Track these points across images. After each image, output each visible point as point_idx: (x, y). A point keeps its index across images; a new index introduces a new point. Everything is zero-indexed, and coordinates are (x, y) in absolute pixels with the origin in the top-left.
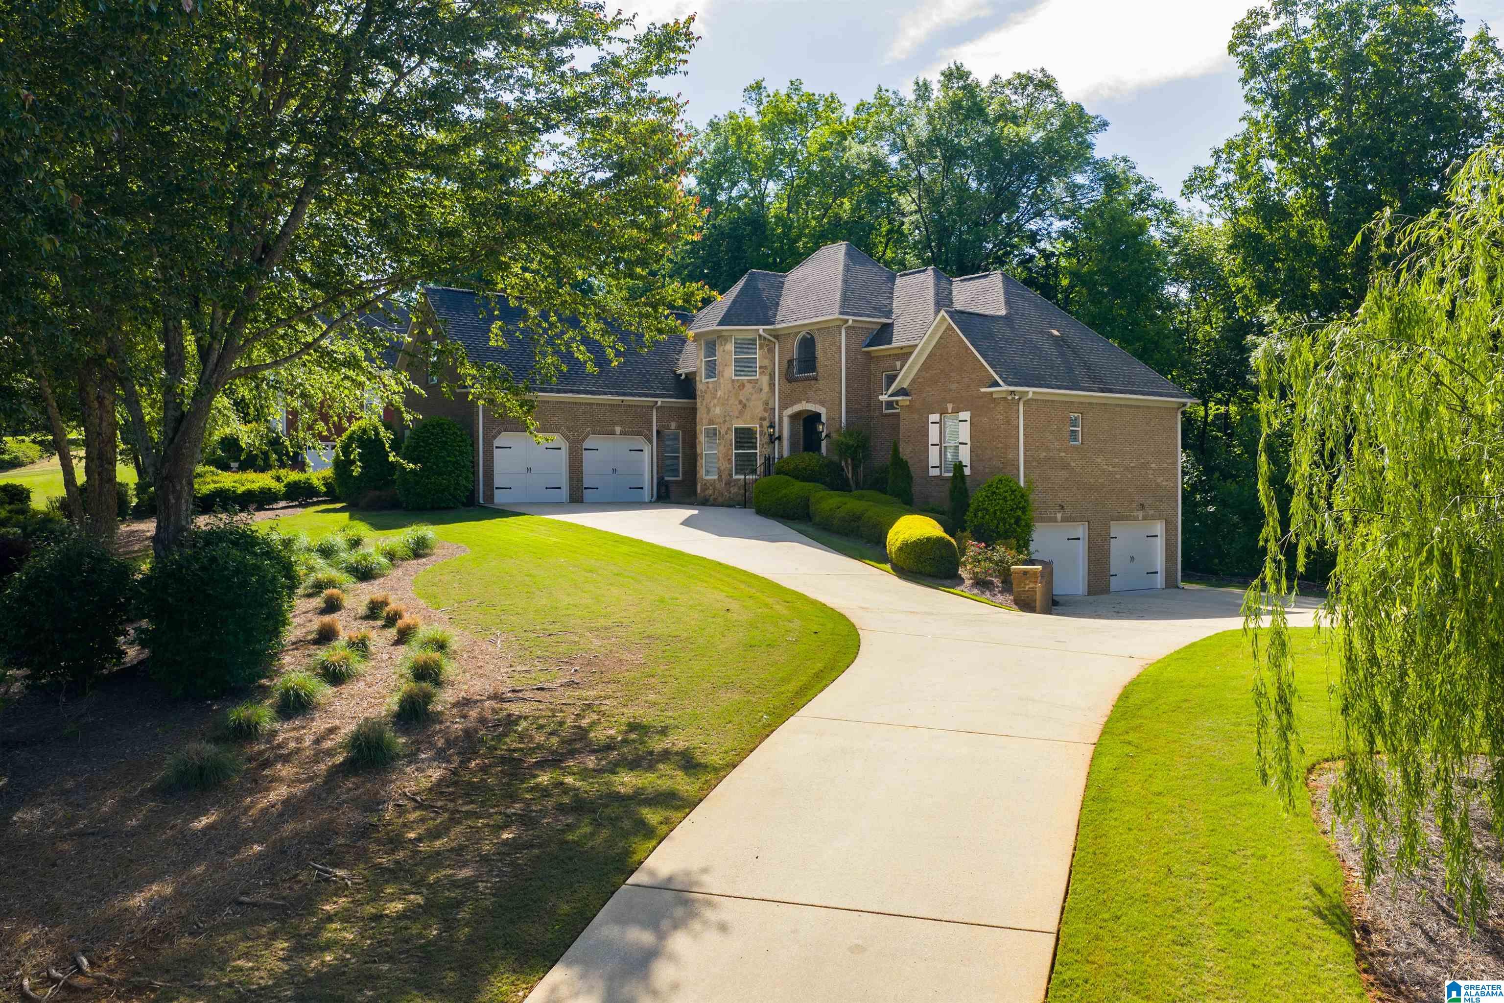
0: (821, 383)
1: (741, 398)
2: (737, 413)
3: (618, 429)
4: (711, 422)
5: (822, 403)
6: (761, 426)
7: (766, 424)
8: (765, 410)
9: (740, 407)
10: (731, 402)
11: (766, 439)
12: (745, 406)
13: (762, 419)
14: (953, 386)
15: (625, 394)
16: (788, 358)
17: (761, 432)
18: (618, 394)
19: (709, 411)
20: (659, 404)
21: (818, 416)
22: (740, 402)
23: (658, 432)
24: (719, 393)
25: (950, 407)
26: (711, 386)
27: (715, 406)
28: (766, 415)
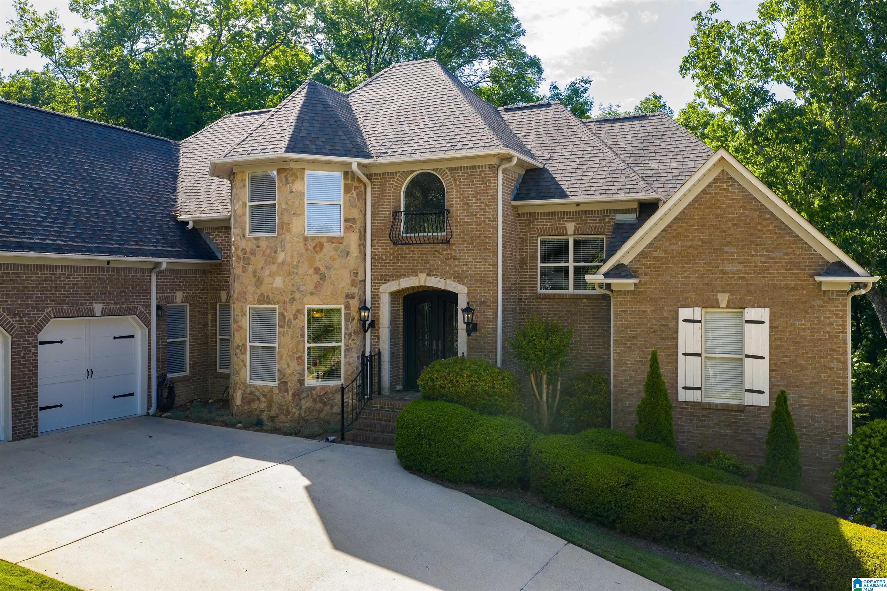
0: (456, 250)
1: (318, 264)
2: (311, 287)
3: (98, 307)
4: (263, 299)
5: (459, 278)
6: (347, 307)
7: (355, 304)
8: (353, 284)
9: (316, 278)
10: (301, 271)
11: (355, 325)
12: (323, 277)
13: (349, 296)
14: (731, 268)
15: (112, 252)
16: (390, 208)
17: (347, 315)
18: (102, 251)
19: (259, 281)
20: (164, 266)
21: (453, 297)
22: (317, 270)
23: (159, 308)
24: (281, 257)
25: (723, 299)
26: (263, 244)
27: (272, 275)
28: (355, 290)
